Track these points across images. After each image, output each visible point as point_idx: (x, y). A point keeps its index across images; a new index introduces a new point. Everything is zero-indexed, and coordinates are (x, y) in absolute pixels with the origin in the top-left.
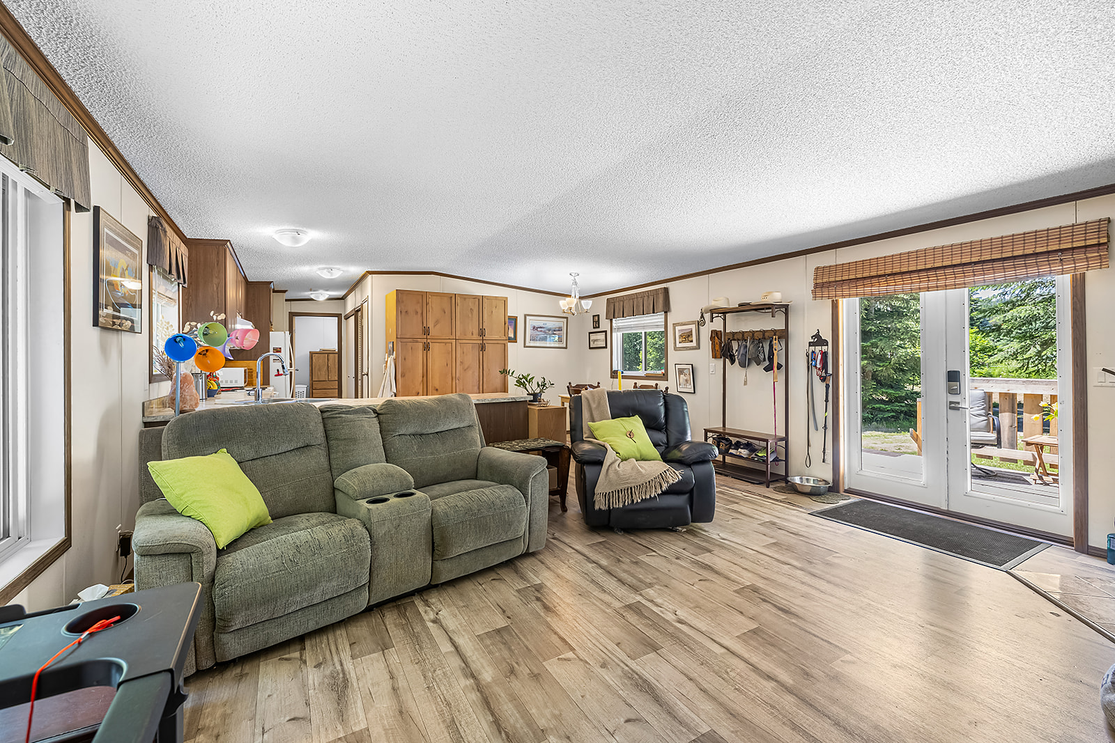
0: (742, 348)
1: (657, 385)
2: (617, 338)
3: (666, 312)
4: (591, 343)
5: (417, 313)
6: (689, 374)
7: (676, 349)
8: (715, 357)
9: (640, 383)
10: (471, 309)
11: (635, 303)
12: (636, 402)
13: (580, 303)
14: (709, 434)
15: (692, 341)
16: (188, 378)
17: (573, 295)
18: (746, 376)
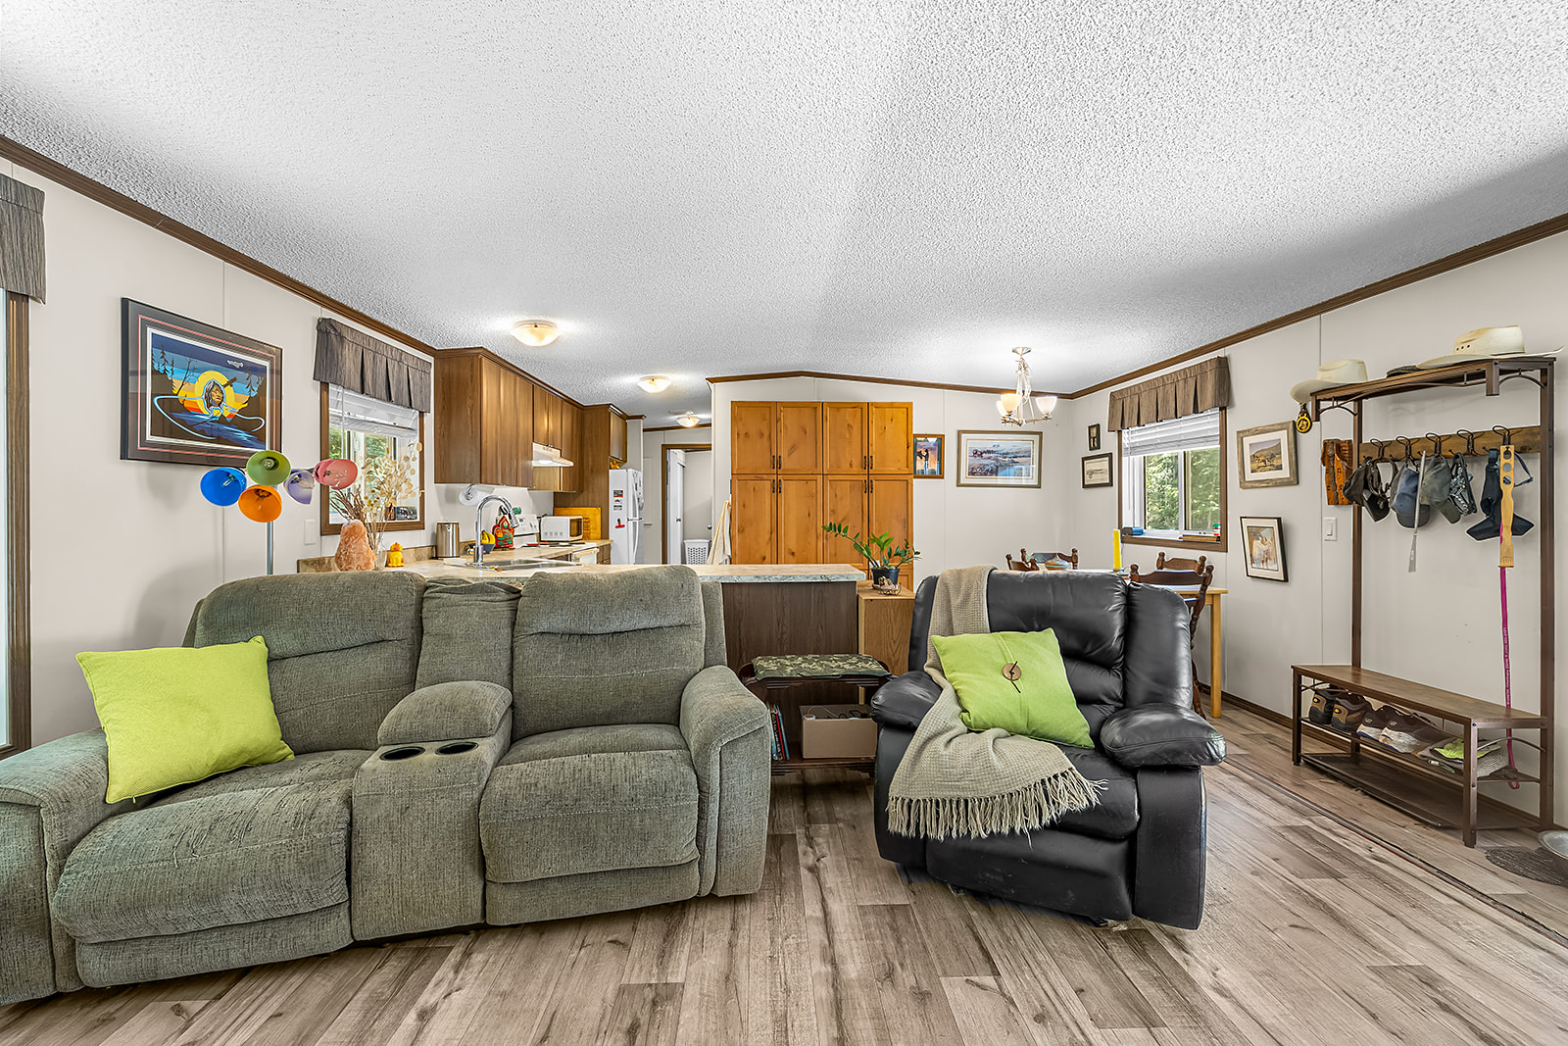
0: (1402, 481)
1: (1203, 559)
2: (1131, 464)
3: (1223, 409)
4: (1087, 477)
5: (762, 435)
6: (1273, 539)
7: (1244, 484)
8: (1334, 501)
9: (1171, 553)
10: (849, 425)
11: (1160, 396)
12: (1049, 599)
13: (1034, 403)
14: (1306, 681)
15: (1279, 468)
16: (357, 530)
17: (1019, 390)
18: (1414, 548)
